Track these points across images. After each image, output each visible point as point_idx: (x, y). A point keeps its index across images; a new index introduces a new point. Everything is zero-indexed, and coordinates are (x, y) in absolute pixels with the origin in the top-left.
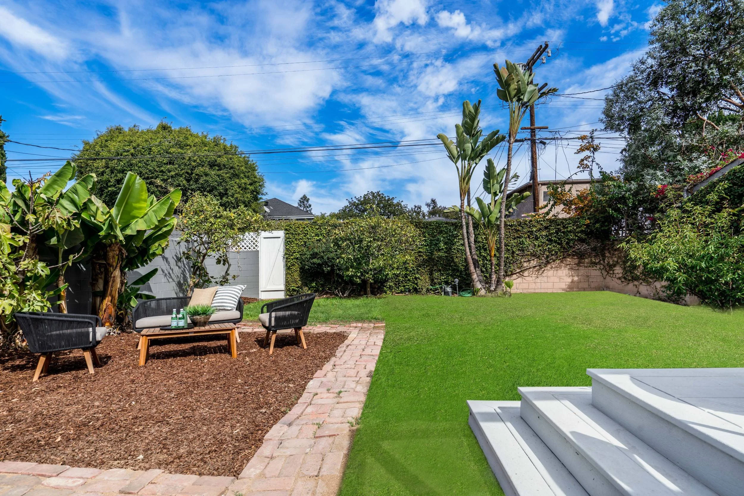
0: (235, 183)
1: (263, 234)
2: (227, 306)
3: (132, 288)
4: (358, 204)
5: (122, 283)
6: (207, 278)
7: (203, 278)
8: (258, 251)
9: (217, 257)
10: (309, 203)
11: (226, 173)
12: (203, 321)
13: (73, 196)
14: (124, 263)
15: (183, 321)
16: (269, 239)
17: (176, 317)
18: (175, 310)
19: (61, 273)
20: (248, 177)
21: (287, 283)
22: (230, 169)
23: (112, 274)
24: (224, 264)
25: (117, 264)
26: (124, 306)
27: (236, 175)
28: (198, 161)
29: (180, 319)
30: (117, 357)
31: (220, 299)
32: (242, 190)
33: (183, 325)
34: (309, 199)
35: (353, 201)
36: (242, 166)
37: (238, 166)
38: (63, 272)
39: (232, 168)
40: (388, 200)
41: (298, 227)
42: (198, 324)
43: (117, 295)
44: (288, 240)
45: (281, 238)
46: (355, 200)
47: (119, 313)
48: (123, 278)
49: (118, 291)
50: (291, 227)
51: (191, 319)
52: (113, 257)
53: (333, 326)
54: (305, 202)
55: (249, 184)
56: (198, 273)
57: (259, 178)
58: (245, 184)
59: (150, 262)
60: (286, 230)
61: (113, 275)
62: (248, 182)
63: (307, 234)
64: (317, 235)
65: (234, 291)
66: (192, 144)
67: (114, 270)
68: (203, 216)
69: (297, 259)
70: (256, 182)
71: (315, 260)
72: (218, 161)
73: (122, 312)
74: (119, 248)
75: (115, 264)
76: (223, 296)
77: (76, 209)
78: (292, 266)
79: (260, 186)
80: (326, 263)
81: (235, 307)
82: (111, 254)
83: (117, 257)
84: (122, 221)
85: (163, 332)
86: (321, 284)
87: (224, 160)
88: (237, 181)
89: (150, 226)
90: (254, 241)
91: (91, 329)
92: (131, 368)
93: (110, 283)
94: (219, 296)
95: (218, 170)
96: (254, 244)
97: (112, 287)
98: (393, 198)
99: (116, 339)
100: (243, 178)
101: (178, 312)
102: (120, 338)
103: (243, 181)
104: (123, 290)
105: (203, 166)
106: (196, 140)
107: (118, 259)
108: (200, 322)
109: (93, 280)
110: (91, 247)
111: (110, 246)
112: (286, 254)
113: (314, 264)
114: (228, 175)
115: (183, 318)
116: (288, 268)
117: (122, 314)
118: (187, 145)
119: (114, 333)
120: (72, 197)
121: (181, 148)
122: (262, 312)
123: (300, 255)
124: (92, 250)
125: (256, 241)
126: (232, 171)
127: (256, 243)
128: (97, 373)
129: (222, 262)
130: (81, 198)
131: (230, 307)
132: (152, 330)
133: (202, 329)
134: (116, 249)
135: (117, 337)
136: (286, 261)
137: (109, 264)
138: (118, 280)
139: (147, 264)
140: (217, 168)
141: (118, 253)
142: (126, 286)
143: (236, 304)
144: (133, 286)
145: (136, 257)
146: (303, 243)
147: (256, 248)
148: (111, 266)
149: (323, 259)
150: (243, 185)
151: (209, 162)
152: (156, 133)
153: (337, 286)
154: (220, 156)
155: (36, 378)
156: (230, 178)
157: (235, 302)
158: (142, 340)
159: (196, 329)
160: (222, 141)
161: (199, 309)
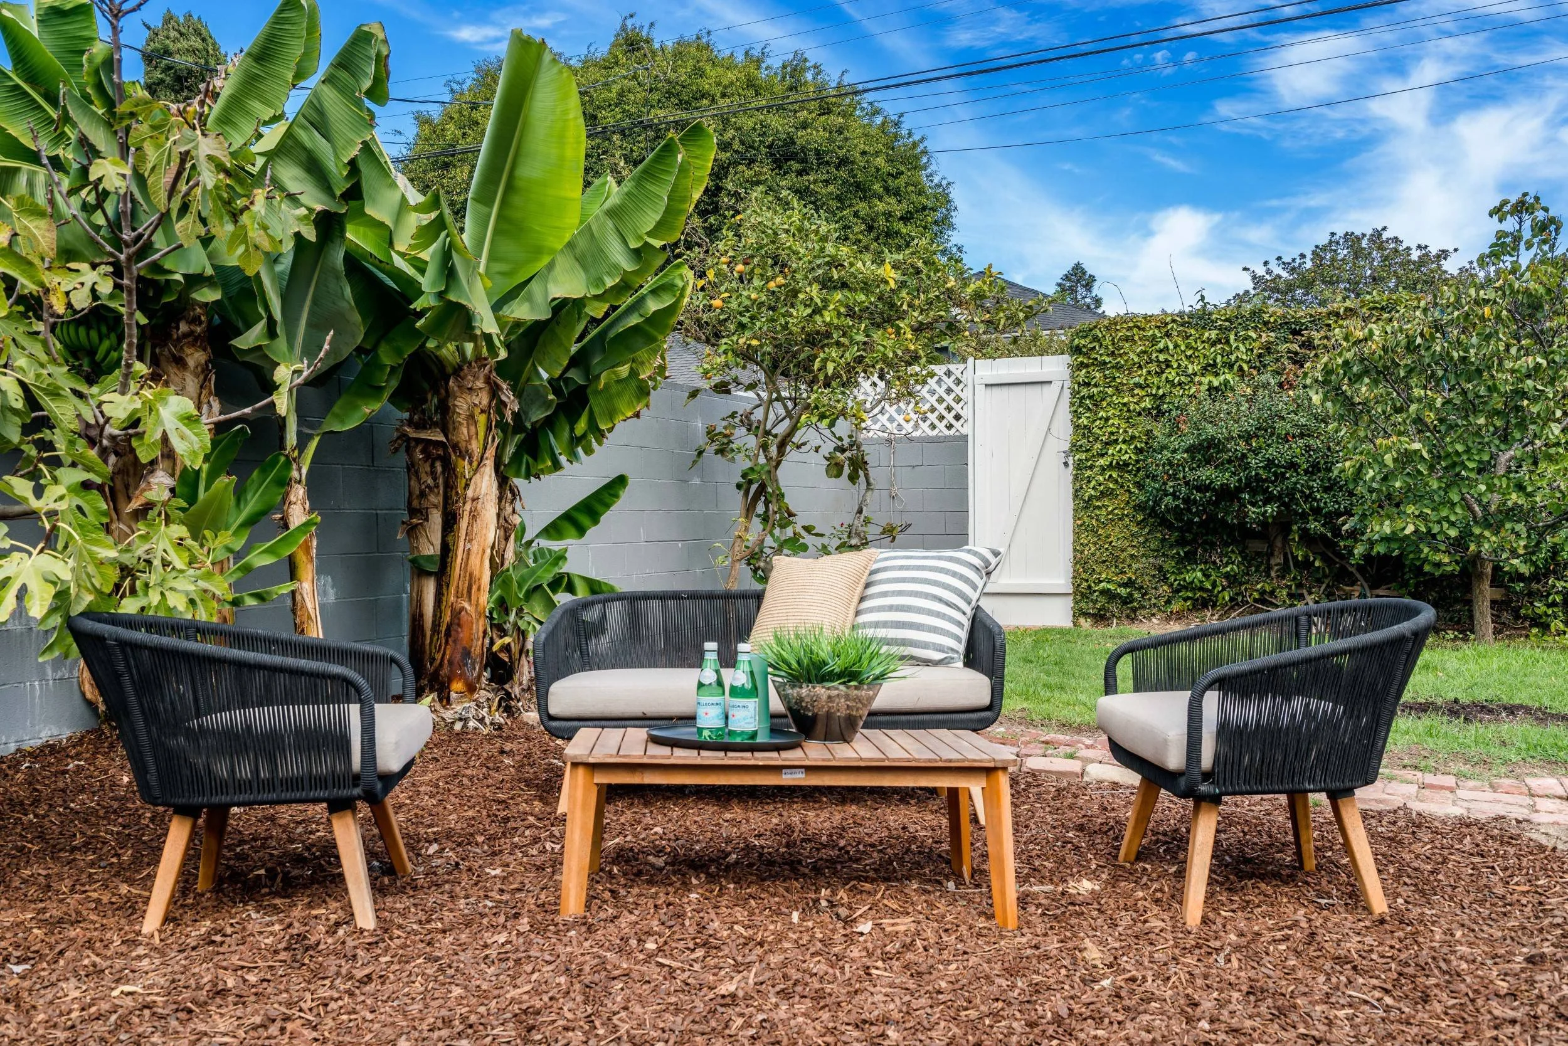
0: (856, 215)
1: (987, 370)
2: (925, 645)
3: (541, 550)
4: (1290, 287)
5: (506, 528)
6: (789, 532)
7: (777, 531)
8: (964, 438)
9: (828, 447)
10: (1095, 291)
11: (826, 182)
12: (843, 713)
13: (311, 139)
14: (510, 450)
15: (752, 703)
16: (1005, 389)
17: (720, 683)
18: (710, 645)
19: (295, 474)
20: (897, 193)
21: (1081, 563)
22: (837, 168)
23: (467, 486)
24: (853, 478)
25: (485, 448)
26: (512, 617)
27: (858, 186)
28: (736, 145)
29: (735, 692)
30: (480, 839)
31: (891, 608)
32: (877, 239)
33: (751, 728)
34: (1092, 279)
35: (1269, 272)
36: (877, 154)
37: (864, 153)
38: (304, 471)
39: (843, 162)
40: (1424, 259)
41: (1127, 339)
42: (820, 728)
43: (487, 574)
44: (1084, 392)
45: (1055, 388)
46: (1278, 270)
47: (499, 643)
48: (509, 509)
49: (492, 559)
50: (1096, 339)
51: (784, 697)
52: (471, 417)
53: (1429, 778)
54: (1081, 291)
55: (902, 218)
56: (760, 508)
57: (935, 196)
58: (888, 215)
59: (600, 443)
60: (1077, 350)
61: (470, 493)
62: (898, 209)
63: (1168, 365)
64: (1211, 368)
65: (954, 574)
66: (717, 92)
67: (476, 471)
68: (780, 280)
69: (1123, 467)
70: (924, 208)
71: (1206, 473)
72: (798, 142)
73: (507, 640)
74: (488, 380)
75: (476, 447)
76: (900, 593)
77: (323, 197)
78: (1103, 494)
79: (936, 223)
80: (1256, 487)
81: (961, 648)
82: (462, 405)
83: (482, 419)
84: (498, 267)
85: (660, 754)
86: (1227, 576)
87: (815, 137)
88: (862, 207)
89: (599, 281)
90: (949, 399)
91: (355, 709)
92: (524, 924)
93: (464, 524)
94: (884, 594)
95: (800, 173)
96: (949, 409)
97: (469, 539)
98: (1444, 254)
99: (485, 745)
100: (880, 198)
101: (728, 659)
102: (498, 743)
103: (881, 207)
104: (510, 555)
105: (752, 161)
106: (731, 76)
107: (489, 428)
108: (829, 715)
109: (413, 512)
110: (393, 369)
111: (458, 371)
112: (1075, 448)
113: (1202, 488)
114: (831, 188)
115: (753, 692)
116: (1084, 504)
117: (506, 648)
118: (703, 96)
119: (481, 720)
120: (308, 144)
121: (684, 105)
122: (1110, 687)
123: (1139, 451)
124: (394, 384)
125: (958, 400)
126: (843, 173)
127: (957, 408)
128: (385, 927)
129: (847, 471)
130: (340, 143)
131: (939, 648)
132: (613, 736)
133: (843, 753)
134: (480, 384)
135: (489, 738)
136: (1076, 478)
137: (455, 447)
138: (489, 511)
139: (589, 451)
140: (796, 166)
141: (485, 402)
142: (519, 538)
143: (963, 635)
144: (544, 543)
145: (549, 423)
146: (1147, 403)
147: (957, 424)
148: (465, 454)
149: (1247, 467)
150: (881, 221)
151: (770, 147)
152: (609, 65)
153: (1300, 586)
154: (804, 126)
155: (152, 921)
156: (838, 198)
157: (960, 624)
158: (573, 787)
159: (815, 752)
160: (809, 76)
161: (824, 652)
